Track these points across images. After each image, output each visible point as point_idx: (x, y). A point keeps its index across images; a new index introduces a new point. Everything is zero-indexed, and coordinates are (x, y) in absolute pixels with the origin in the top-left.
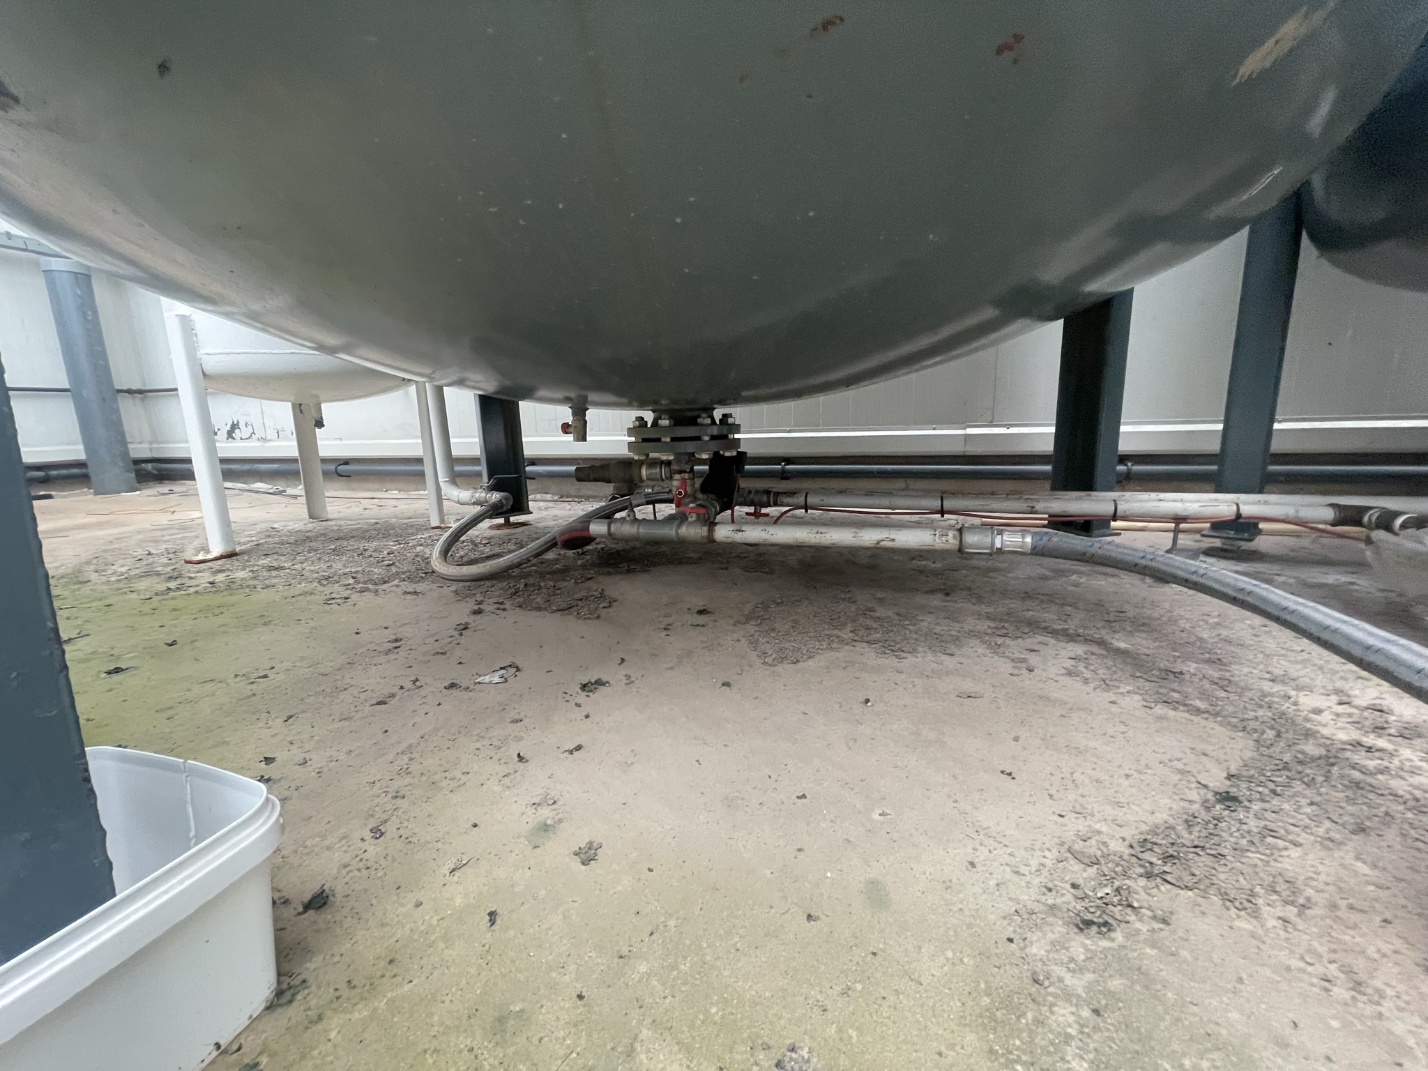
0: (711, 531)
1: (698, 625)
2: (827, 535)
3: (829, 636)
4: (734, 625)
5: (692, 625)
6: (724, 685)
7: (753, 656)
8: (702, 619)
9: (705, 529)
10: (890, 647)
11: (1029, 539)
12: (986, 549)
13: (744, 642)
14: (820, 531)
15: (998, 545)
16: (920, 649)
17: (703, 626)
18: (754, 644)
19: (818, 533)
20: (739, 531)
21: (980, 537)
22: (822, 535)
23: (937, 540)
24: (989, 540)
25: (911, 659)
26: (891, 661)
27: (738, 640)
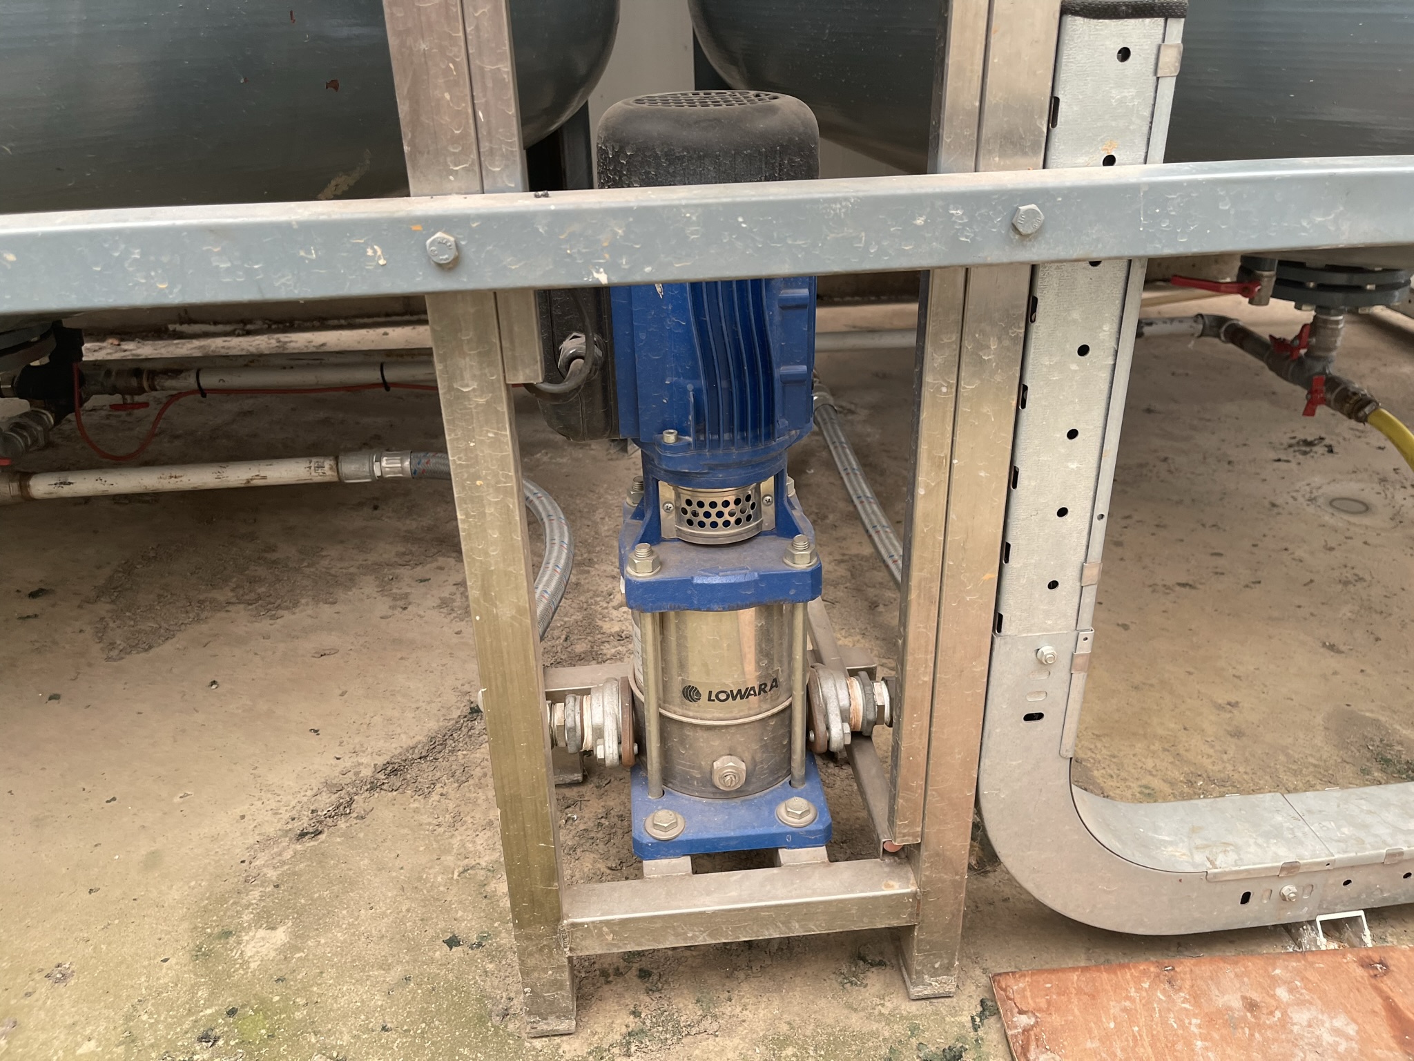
0: (24, 487)
1: (28, 617)
2: (183, 479)
3: (201, 602)
4: (80, 607)
5: (20, 618)
6: (50, 699)
7: (96, 649)
8: (32, 606)
9: (15, 485)
10: (268, 605)
11: (407, 463)
12: (365, 478)
13: (89, 630)
14: (173, 475)
15: (378, 473)
16: (303, 601)
17: (36, 616)
18: (101, 633)
19: (171, 477)
20: (65, 483)
21: (357, 466)
22: (178, 480)
23: (313, 474)
24: (367, 468)
25: (287, 617)
26: (264, 625)
27: (81, 631)
